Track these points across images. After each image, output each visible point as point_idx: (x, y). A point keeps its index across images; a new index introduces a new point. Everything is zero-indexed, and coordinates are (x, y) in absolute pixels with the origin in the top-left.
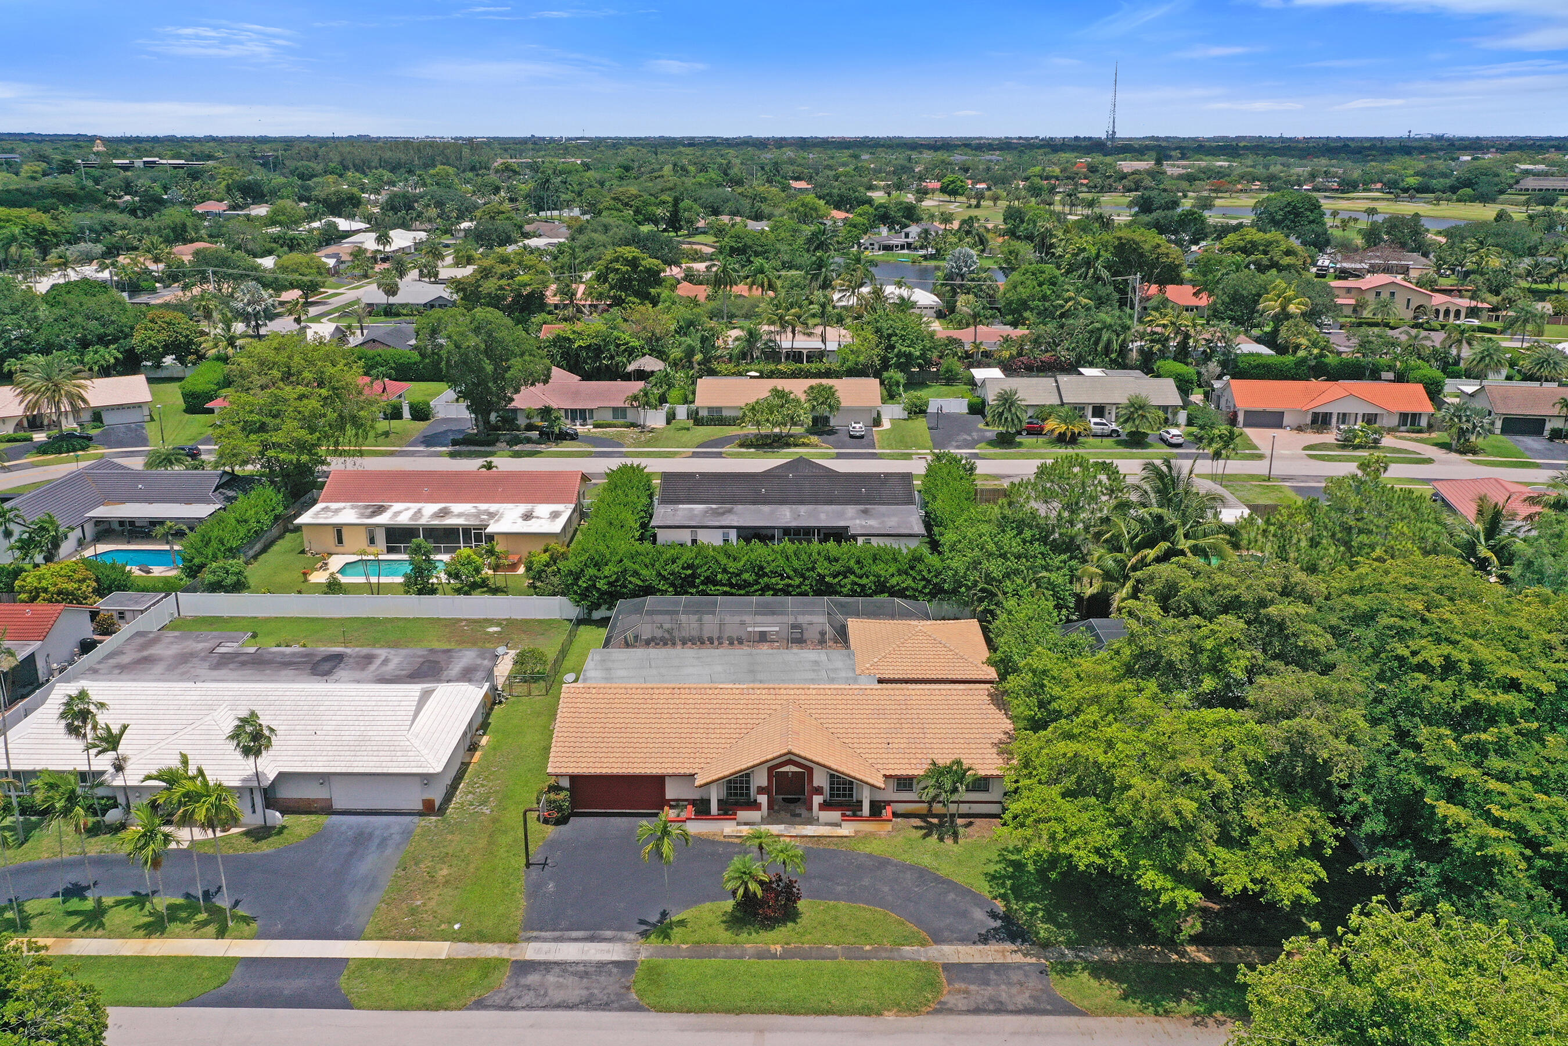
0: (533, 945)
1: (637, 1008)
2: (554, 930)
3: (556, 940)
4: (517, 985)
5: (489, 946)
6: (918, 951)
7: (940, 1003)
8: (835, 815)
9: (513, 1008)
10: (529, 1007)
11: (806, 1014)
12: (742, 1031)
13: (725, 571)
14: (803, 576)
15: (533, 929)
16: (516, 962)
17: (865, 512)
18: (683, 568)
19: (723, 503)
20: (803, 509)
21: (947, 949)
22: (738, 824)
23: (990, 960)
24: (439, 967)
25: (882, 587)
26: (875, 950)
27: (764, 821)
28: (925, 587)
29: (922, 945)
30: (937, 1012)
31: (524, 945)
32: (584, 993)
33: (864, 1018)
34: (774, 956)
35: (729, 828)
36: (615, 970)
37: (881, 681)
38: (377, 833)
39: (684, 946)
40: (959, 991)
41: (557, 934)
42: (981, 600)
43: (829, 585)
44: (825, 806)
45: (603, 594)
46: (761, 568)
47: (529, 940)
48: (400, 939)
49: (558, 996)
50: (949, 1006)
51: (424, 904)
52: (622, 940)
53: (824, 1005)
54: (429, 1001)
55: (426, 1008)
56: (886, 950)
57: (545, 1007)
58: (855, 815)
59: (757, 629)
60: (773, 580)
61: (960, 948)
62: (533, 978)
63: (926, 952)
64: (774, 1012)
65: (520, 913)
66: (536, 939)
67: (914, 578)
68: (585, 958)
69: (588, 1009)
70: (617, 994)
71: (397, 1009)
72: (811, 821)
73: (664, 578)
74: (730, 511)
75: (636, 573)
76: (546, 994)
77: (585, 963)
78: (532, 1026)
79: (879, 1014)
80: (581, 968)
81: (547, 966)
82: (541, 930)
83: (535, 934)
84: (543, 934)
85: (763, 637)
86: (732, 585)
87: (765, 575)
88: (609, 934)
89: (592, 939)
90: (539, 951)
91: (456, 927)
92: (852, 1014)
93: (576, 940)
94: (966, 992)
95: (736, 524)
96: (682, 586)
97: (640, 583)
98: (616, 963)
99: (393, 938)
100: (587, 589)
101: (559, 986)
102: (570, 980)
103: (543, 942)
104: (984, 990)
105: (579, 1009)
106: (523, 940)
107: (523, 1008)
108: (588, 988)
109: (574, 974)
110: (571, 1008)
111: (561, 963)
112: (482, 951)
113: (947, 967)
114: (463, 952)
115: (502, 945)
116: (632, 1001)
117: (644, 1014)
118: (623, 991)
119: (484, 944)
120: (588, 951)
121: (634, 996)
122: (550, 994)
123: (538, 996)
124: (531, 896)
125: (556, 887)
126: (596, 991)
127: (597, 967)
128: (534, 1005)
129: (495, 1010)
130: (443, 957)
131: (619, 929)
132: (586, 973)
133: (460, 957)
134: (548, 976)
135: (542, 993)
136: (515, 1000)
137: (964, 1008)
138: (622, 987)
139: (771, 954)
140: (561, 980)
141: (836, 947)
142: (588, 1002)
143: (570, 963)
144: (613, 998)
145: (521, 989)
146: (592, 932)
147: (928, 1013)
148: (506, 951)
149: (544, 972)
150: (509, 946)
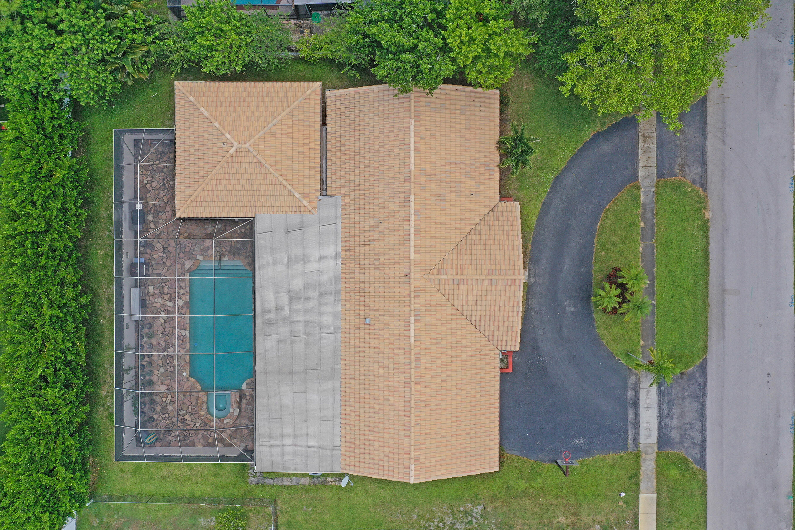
0: (642, 440)
1: (703, 366)
2: (627, 430)
3: (636, 426)
4: (681, 443)
5: (643, 469)
6: (645, 192)
7: (694, 182)
9: (704, 440)
10: (703, 432)
11: (708, 265)
12: (724, 303)
15: (626, 444)
16: (659, 448)
21: (642, 173)
23: (654, 148)
26: (644, 220)
29: (638, 188)
30: (704, 186)
31: (641, 447)
32: (688, 401)
33: (710, 230)
34: (652, 285)
39: (642, 343)
40: (682, 170)
41: (630, 427)
47: (637, 444)
49: (691, 416)
50: (696, 177)
51: (600, 522)
52: (636, 385)
53: (700, 253)
54: (698, 493)
55: (704, 494)
56: (643, 213)
57: (703, 422)
61: (641, 164)
62: (674, 434)
63: (645, 187)
64: (707, 283)
65: (608, 457)
66: (636, 440)
68: (655, 405)
69: (704, 395)
70: (689, 380)
71: (706, 510)
76: (691, 424)
77: (660, 404)
78: (721, 426)
79: (707, 221)
80: (665, 406)
81: (663, 428)
82: (626, 439)
83: (630, 442)
84: (631, 435)
88: (630, 394)
89: (636, 404)
90: (648, 436)
91: (623, 495)
92: (707, 236)
93: (636, 414)
94: (683, 166)
98: (660, 385)
101: (682, 416)
102: (676, 411)
103: (639, 435)
104: (681, 155)
105: (704, 401)
106: (637, 448)
107: (703, 435)
108: (684, 398)
109: (670, 409)
110: (703, 406)
111: (660, 419)
112: (648, 472)
113: (660, 175)
114: (650, 484)
115: (642, 460)
116: (695, 370)
117: (709, 362)
118: (685, 377)
119: (641, 473)
120: (648, 404)
121: (690, 369)
122: (690, 421)
123: (691, 428)
124: (589, 452)
125: (578, 437)
126: (686, 394)
127: (664, 395)
128: (700, 428)
129: (705, 451)
130: (655, 495)
131: (625, 388)
132: (669, 402)
133: (655, 484)
134: (672, 426)
135: (688, 426)
136: (695, 441)
137: (699, 170)
138: (682, 377)
139: (649, 287)
140: (675, 417)
141: (642, 245)
142: (697, 396)
143: (660, 414)
144: (693, 382)
145: (684, 440)
146: (628, 405)
147: (705, 191)
148: (648, 457)
149: (669, 429)
150: (643, 456)
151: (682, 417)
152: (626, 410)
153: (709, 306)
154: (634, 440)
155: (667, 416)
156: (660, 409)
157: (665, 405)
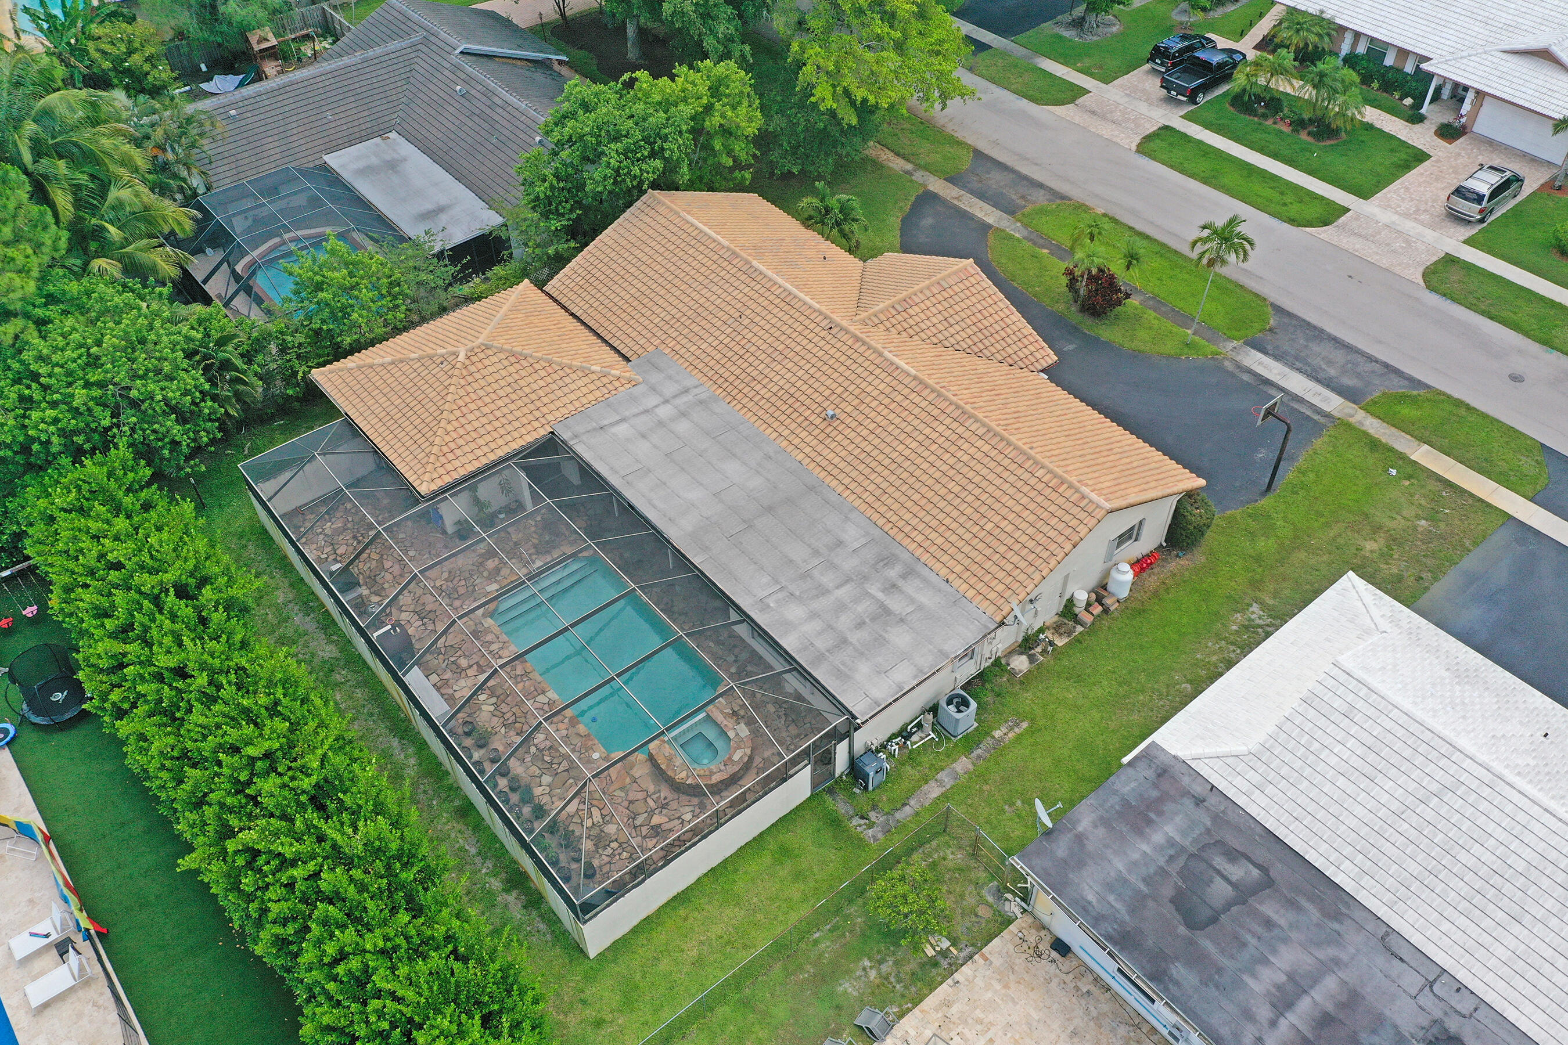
0: (1327, 408)
1: (1278, 310)
3: (1299, 400)
5: (1371, 431)
6: (1012, 230)
7: (1051, 200)
9: (1387, 366)
10: (1371, 359)
11: (1156, 240)
15: (1316, 422)
16: (1354, 402)
21: (989, 220)
23: (975, 200)
24: (1436, 439)
26: (1042, 247)
29: (1001, 230)
30: (1063, 197)
31: (1336, 414)
32: (1313, 346)
36: (1269, 347)
39: (1188, 331)
40: (1026, 200)
41: (1296, 406)
47: (1327, 415)
48: (1466, 491)
49: (1339, 356)
50: (1048, 197)
51: (1418, 517)
52: (1239, 366)
54: (1462, 412)
55: (1469, 408)
56: (1034, 244)
61: (979, 215)
62: (1348, 381)
63: (1007, 227)
65: (1317, 446)
68: (1287, 370)
69: (1322, 331)
70: (1285, 330)
76: (1349, 362)
77: (1292, 367)
78: (1381, 341)
79: (1105, 215)
80: (1298, 364)
81: (1328, 383)
82: (1308, 418)
83: (1316, 417)
84: (1309, 413)
88: (1246, 377)
89: (1264, 381)
90: (1326, 400)
91: (1394, 472)
92: (1123, 224)
94: (1023, 197)
98: (1264, 351)
99: (1472, 495)
101: (1330, 363)
102: (1316, 362)
103: (1314, 406)
104: (1009, 192)
105: (1329, 335)
106: (1333, 418)
107: (1376, 362)
108: (1306, 347)
109: (1308, 364)
110: (1335, 340)
111: (1313, 378)
112: (1382, 431)
113: (1010, 213)
114: (1402, 440)
115: (1356, 425)
116: (1278, 319)
117: (1279, 303)
118: (1276, 331)
119: (1376, 436)
120: (1279, 374)
121: (1272, 321)
122: (1344, 360)
123: (1355, 365)
125: (1255, 450)
126: (1301, 342)
127: (1283, 357)
128: (1365, 358)
129: (1403, 373)
130: (1426, 447)
131: (1232, 376)
132: (1296, 359)
133: (1408, 437)
134: (1334, 375)
135: (1349, 365)
136: (1379, 372)
137: (1042, 192)
138: (1275, 333)
140: (1323, 366)
141: (1068, 264)
142: (1315, 337)
143: (1305, 374)
144: (1291, 329)
145: (1367, 379)
146: (1257, 386)
147: (1070, 199)
148: (1358, 418)
149: (1335, 380)
150: (1351, 420)
152: (1265, 393)
154: (1318, 413)
155: (1315, 371)
156: (1297, 370)
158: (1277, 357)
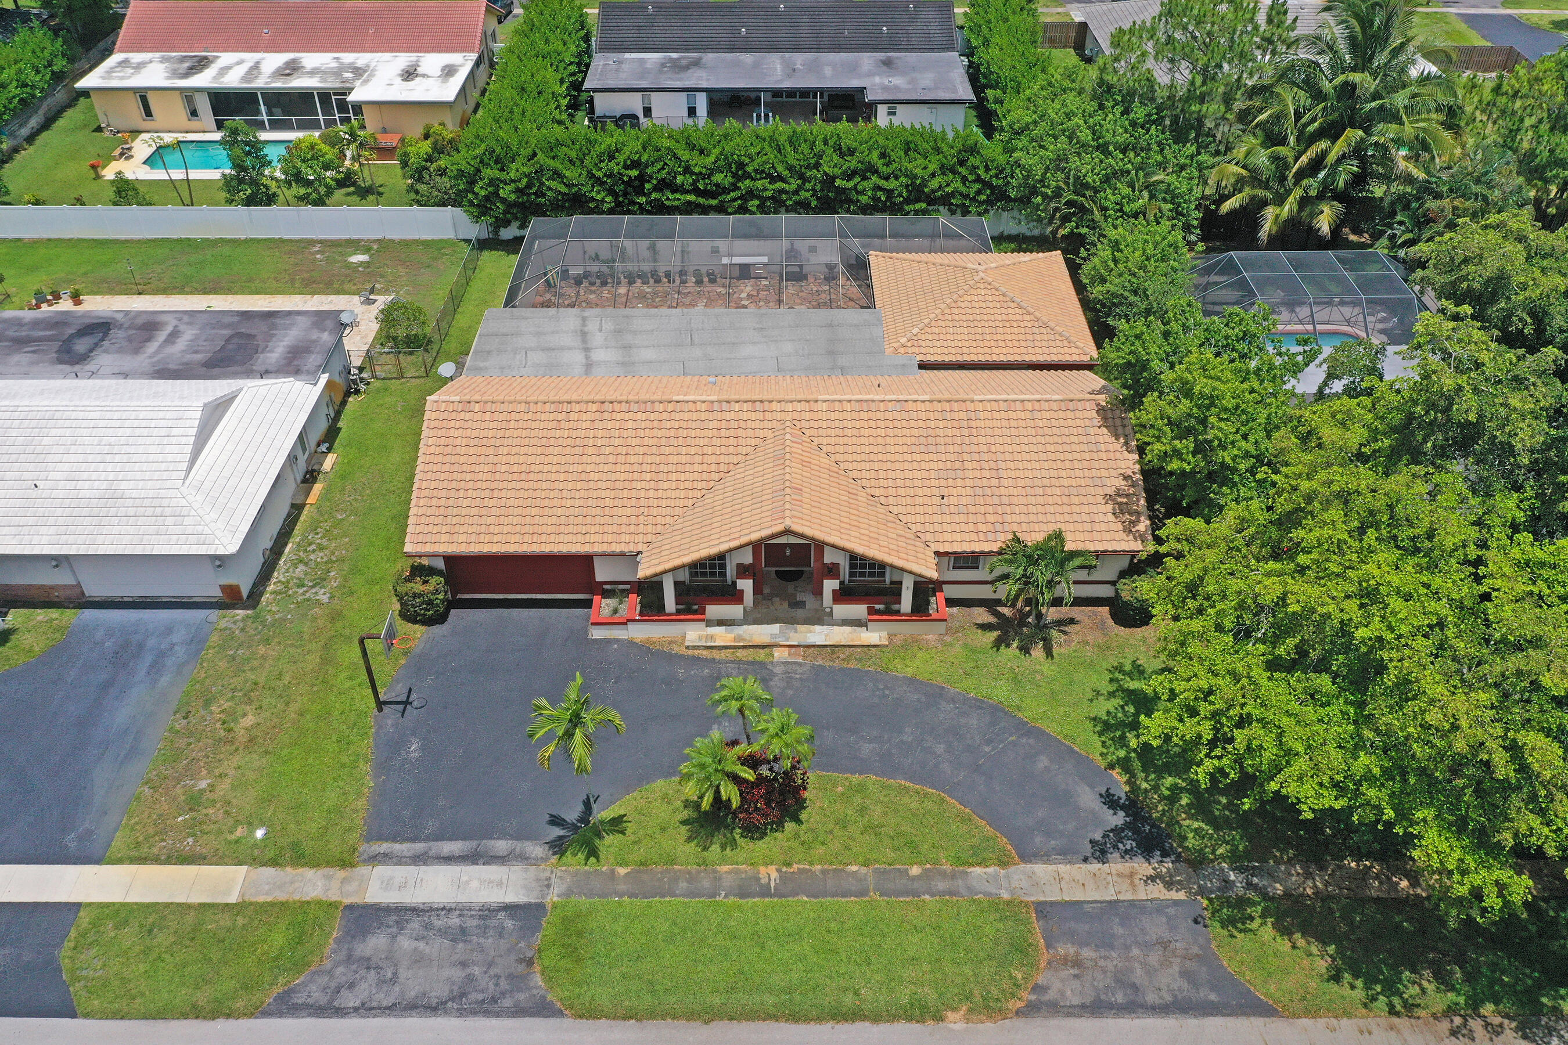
0: (381, 871)
1: (543, 1009)
2: (414, 839)
3: (419, 859)
4: (349, 958)
5: (309, 873)
6: (996, 877)
7: (1037, 988)
8: (859, 610)
9: (340, 1012)
10: (365, 1009)
11: (819, 1019)
13: (687, 170)
14: (801, 176)
15: (381, 838)
16: (350, 907)
17: (888, 63)
18: (626, 167)
19: (687, 50)
20: (799, 59)
21: (1040, 869)
22: (709, 623)
23: (1109, 895)
24: (226, 920)
25: (917, 193)
26: (926, 875)
27: (749, 619)
28: (979, 192)
29: (1003, 864)
30: (1030, 1010)
31: (363, 870)
32: (458, 974)
33: (915, 1026)
34: (765, 892)
35: (694, 633)
36: (509, 924)
37: (923, 366)
38: (151, 642)
39: (622, 871)
40: (1065, 961)
41: (419, 847)
42: (1066, 219)
43: (843, 190)
44: (844, 595)
45: (510, 205)
46: (741, 165)
47: (374, 860)
48: (168, 861)
50: (1051, 995)
51: (212, 788)
52: (523, 858)
53: (848, 1000)
54: (202, 998)
55: (196, 1012)
56: (943, 875)
57: (391, 1010)
58: (888, 611)
59: (737, 260)
60: (759, 184)
61: (1063, 869)
62: (375, 943)
63: (1008, 877)
64: (769, 1017)
65: (362, 803)
66: (385, 858)
67: (964, 179)
68: (463, 898)
69: (462, 1013)
70: (511, 977)
71: (145, 1017)
72: (821, 618)
73: (599, 181)
74: (696, 63)
75: (557, 175)
76: (394, 980)
77: (462, 910)
79: (939, 1018)
80: (454, 921)
81: (402, 914)
82: (394, 840)
83: (385, 847)
84: (398, 848)
85: (745, 272)
86: (696, 191)
87: (747, 176)
88: (501, 846)
89: (472, 858)
90: (387, 885)
91: (260, 833)
92: (894, 1018)
93: (449, 859)
94: (1077, 963)
95: (705, 85)
96: (625, 194)
97: (563, 189)
98: (510, 909)
99: (156, 861)
100: (487, 198)
101: (419, 960)
102: (436, 947)
103: (396, 864)
104: (1106, 958)
105: (447, 1013)
106: (364, 861)
107: (356, 1009)
108: (463, 964)
109: (443, 932)
110: (434, 1009)
111: (423, 910)
112: (297, 885)
113: (1043, 909)
114: (267, 887)
115: (330, 871)
116: (535, 992)
117: (553, 1022)
118: (521, 968)
119: (301, 870)
120: (467, 883)
121: (538, 980)
122: (402, 979)
123: (381, 982)
124: (382, 767)
125: (422, 749)
126: (477, 971)
127: (481, 917)
128: (374, 1004)
129: (310, 1015)
130: (233, 899)
131: (519, 836)
132: (463, 930)
133: (261, 899)
134: (400, 938)
135: (389, 975)
136: (344, 993)
137: (1076, 1001)
138: (520, 961)
139: (761, 886)
140: (421, 945)
141: (864, 870)
142: (463, 995)
143: (437, 909)
144: (504, 985)
145: (354, 967)
146: (474, 843)
147: (1018, 1013)
148: (335, 884)
149: (395, 930)
150: (341, 874)
151: (416, 961)
152: (464, 839)
153: (706, 1022)
154: (385, 855)
155: (428, 926)
156: (450, 910)
157: (457, 920)
158: (488, 912)
